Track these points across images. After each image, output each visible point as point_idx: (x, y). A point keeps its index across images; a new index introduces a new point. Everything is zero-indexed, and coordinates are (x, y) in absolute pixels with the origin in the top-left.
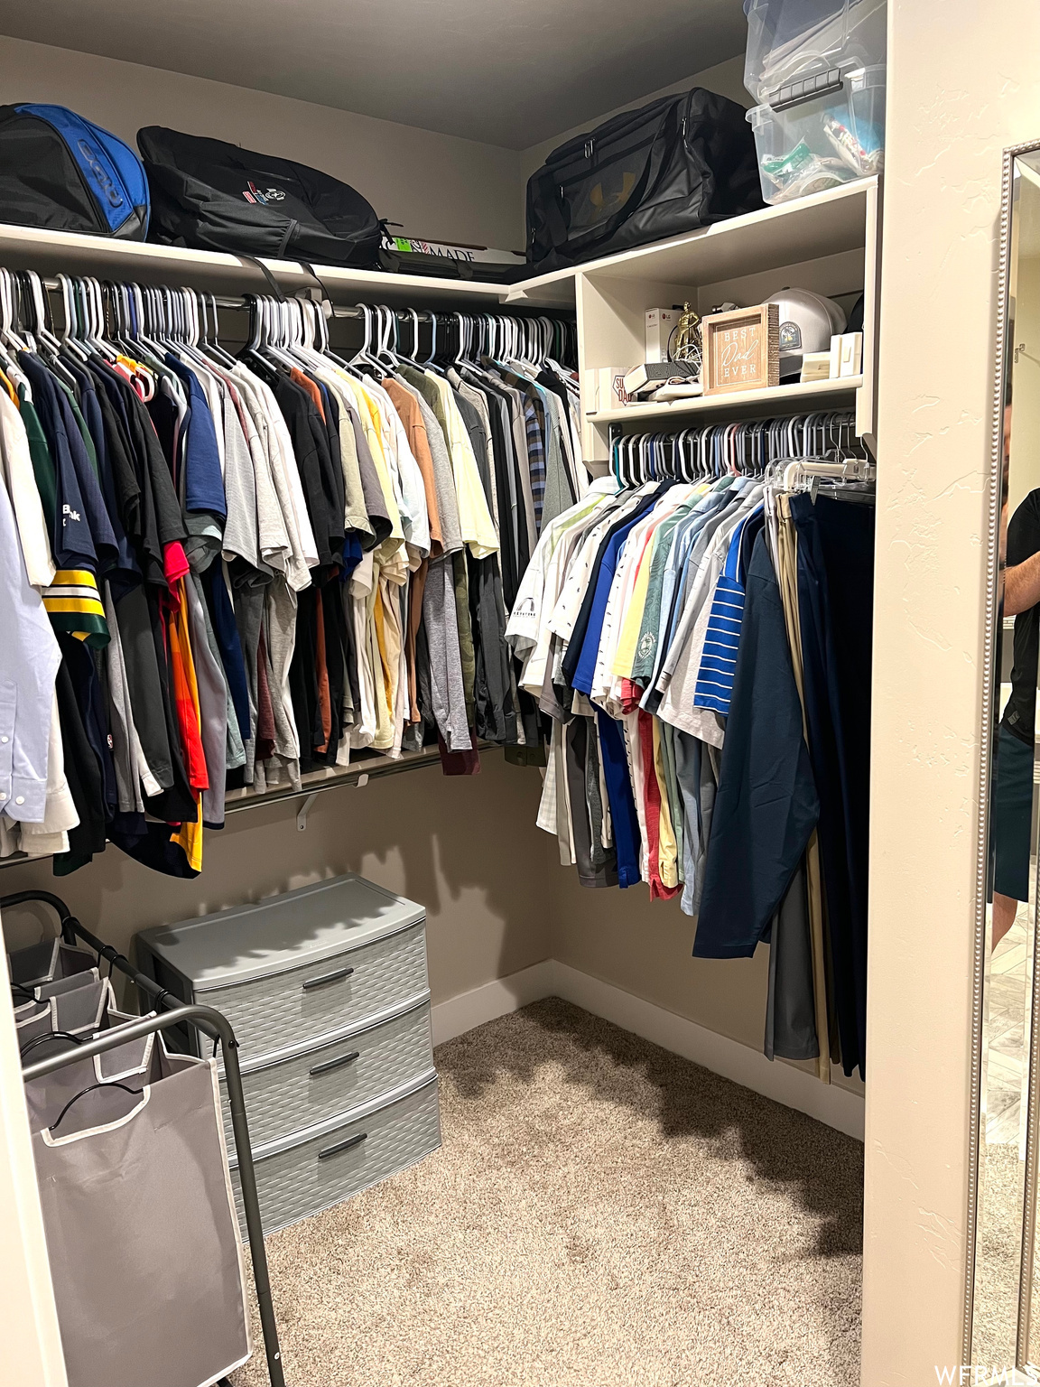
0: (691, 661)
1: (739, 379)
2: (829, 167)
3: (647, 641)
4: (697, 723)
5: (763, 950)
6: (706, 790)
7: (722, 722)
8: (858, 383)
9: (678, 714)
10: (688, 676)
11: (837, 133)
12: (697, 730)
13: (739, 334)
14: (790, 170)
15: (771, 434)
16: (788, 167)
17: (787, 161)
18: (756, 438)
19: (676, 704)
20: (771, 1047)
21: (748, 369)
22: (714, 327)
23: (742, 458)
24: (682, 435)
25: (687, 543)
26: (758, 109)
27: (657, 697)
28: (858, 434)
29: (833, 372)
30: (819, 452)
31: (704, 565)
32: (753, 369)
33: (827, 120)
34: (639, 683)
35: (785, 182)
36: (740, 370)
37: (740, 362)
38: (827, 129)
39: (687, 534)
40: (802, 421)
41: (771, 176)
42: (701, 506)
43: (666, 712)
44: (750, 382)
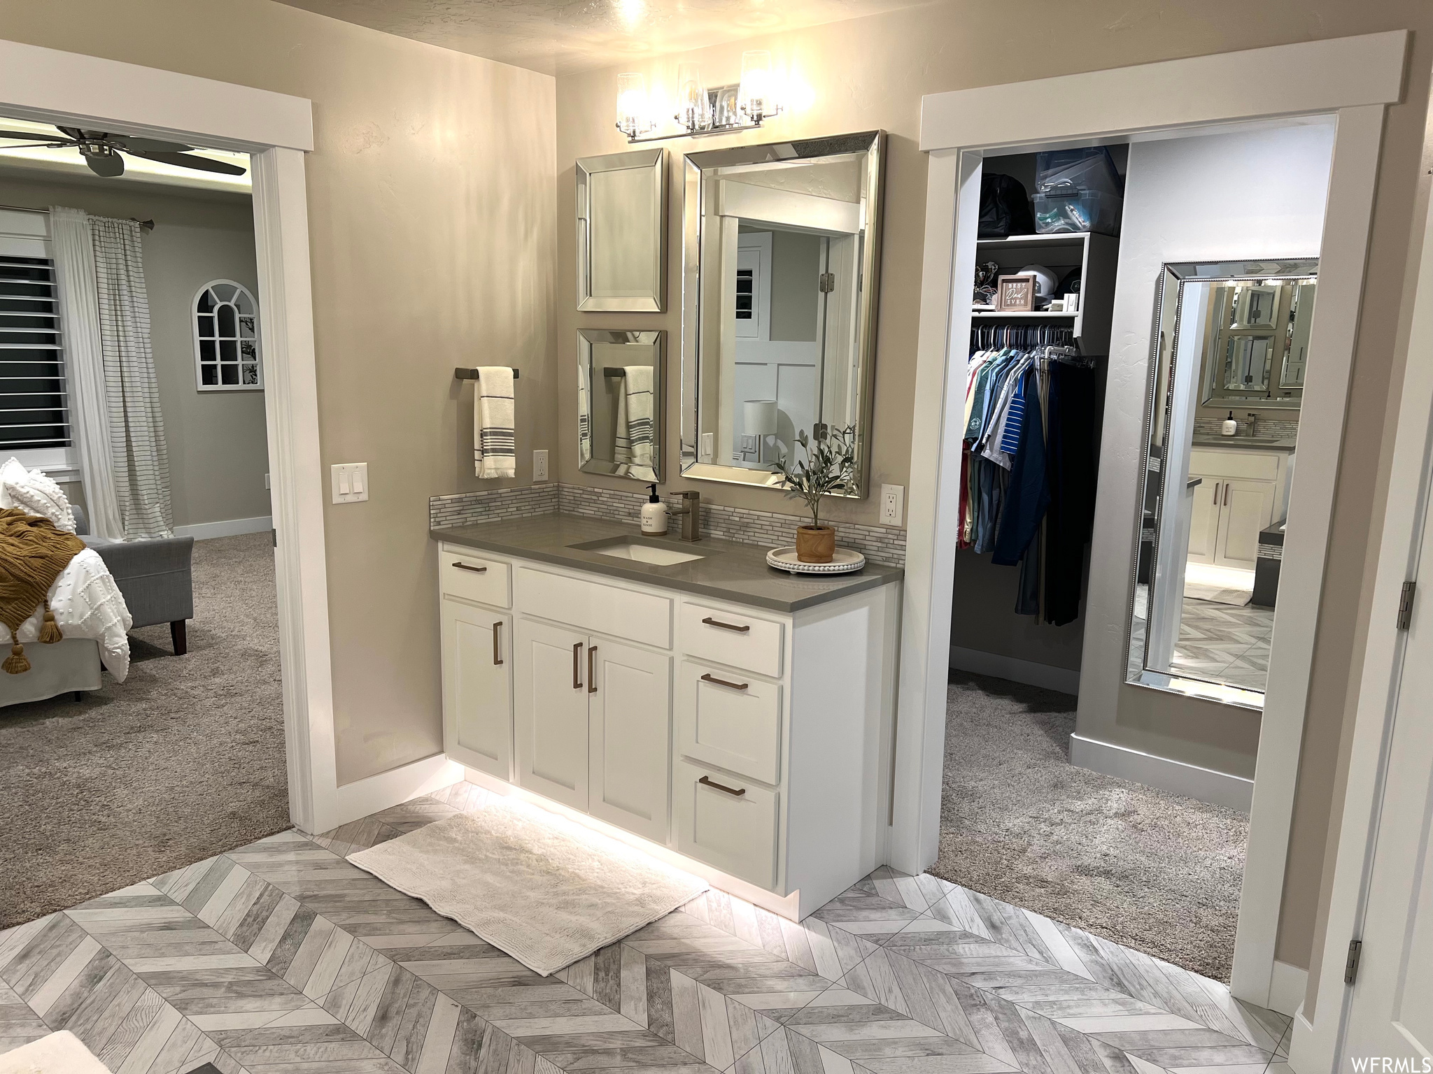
0: (999, 431)
1: (1015, 305)
2: (1067, 224)
3: (975, 422)
4: (1000, 458)
5: (1020, 563)
6: (995, 493)
7: (1012, 458)
8: (1076, 315)
9: (992, 454)
10: (997, 437)
11: (1072, 210)
12: (1000, 461)
13: (1017, 286)
14: (1050, 221)
15: (1030, 332)
16: (1049, 220)
17: (1048, 218)
18: (1021, 332)
19: (991, 449)
20: (1020, 608)
21: (1020, 301)
22: (1004, 281)
23: (1013, 341)
24: (980, 328)
25: (995, 378)
26: (1038, 195)
27: (981, 447)
28: (1075, 336)
29: (1065, 308)
30: (1053, 342)
31: (1005, 388)
32: (1022, 302)
33: (1067, 204)
34: (971, 440)
35: (1046, 226)
36: (1016, 301)
37: (1016, 298)
38: (1067, 207)
39: (994, 374)
40: (1045, 327)
41: (1041, 222)
42: (998, 362)
43: (986, 454)
44: (1021, 308)
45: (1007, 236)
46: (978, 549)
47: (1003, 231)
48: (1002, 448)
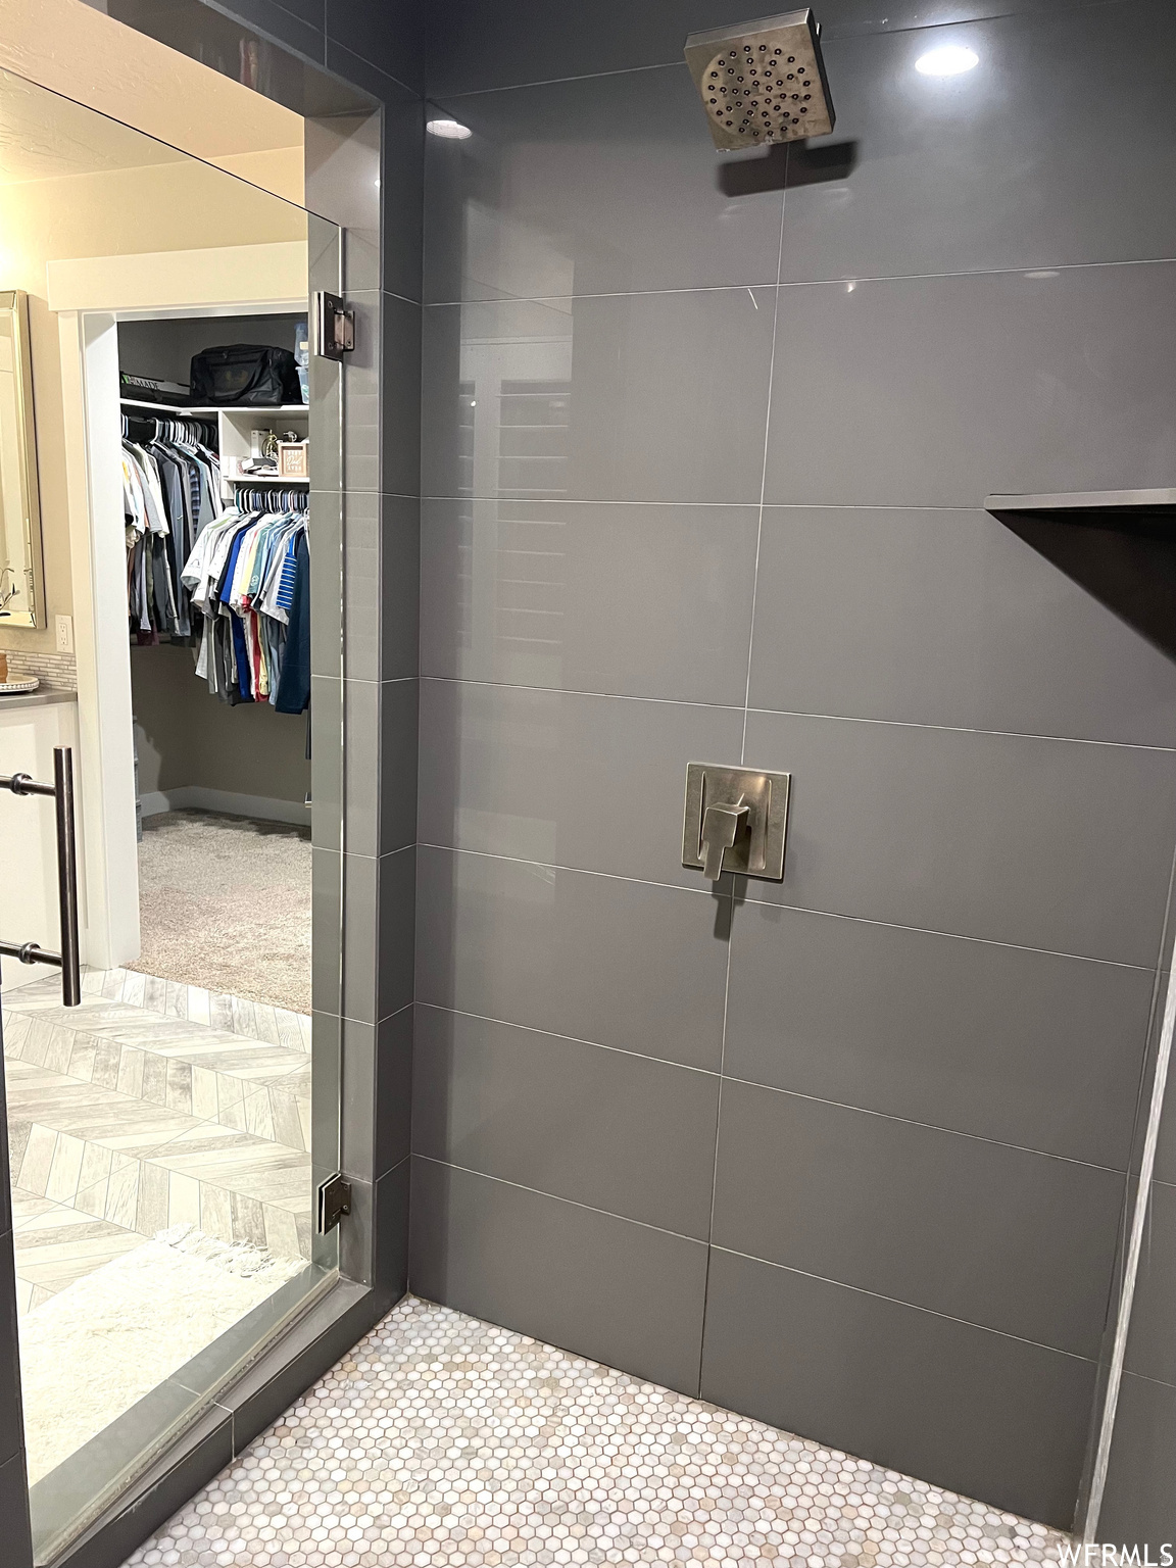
0: (275, 587)
1: (294, 471)
3: (255, 578)
4: (277, 613)
6: (281, 646)
7: (288, 613)
9: (269, 610)
10: (273, 593)
12: (278, 616)
13: (294, 454)
15: (307, 496)
18: (301, 497)
19: (268, 605)
21: (298, 468)
22: (283, 448)
23: (296, 505)
24: (270, 493)
25: (273, 538)
26: (300, 368)
27: (259, 602)
31: (280, 548)
32: (300, 469)
34: (251, 596)
36: (295, 468)
37: (295, 465)
39: (272, 534)
41: (305, 392)
42: (278, 524)
43: (264, 609)
44: (300, 474)
45: (281, 405)
46: (272, 701)
47: (275, 401)
48: (277, 603)
